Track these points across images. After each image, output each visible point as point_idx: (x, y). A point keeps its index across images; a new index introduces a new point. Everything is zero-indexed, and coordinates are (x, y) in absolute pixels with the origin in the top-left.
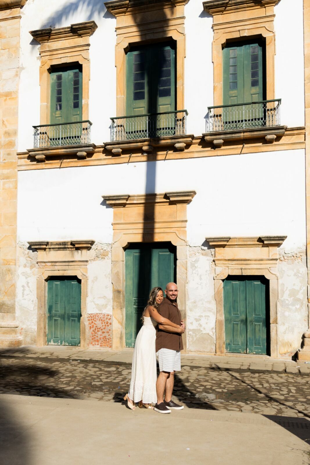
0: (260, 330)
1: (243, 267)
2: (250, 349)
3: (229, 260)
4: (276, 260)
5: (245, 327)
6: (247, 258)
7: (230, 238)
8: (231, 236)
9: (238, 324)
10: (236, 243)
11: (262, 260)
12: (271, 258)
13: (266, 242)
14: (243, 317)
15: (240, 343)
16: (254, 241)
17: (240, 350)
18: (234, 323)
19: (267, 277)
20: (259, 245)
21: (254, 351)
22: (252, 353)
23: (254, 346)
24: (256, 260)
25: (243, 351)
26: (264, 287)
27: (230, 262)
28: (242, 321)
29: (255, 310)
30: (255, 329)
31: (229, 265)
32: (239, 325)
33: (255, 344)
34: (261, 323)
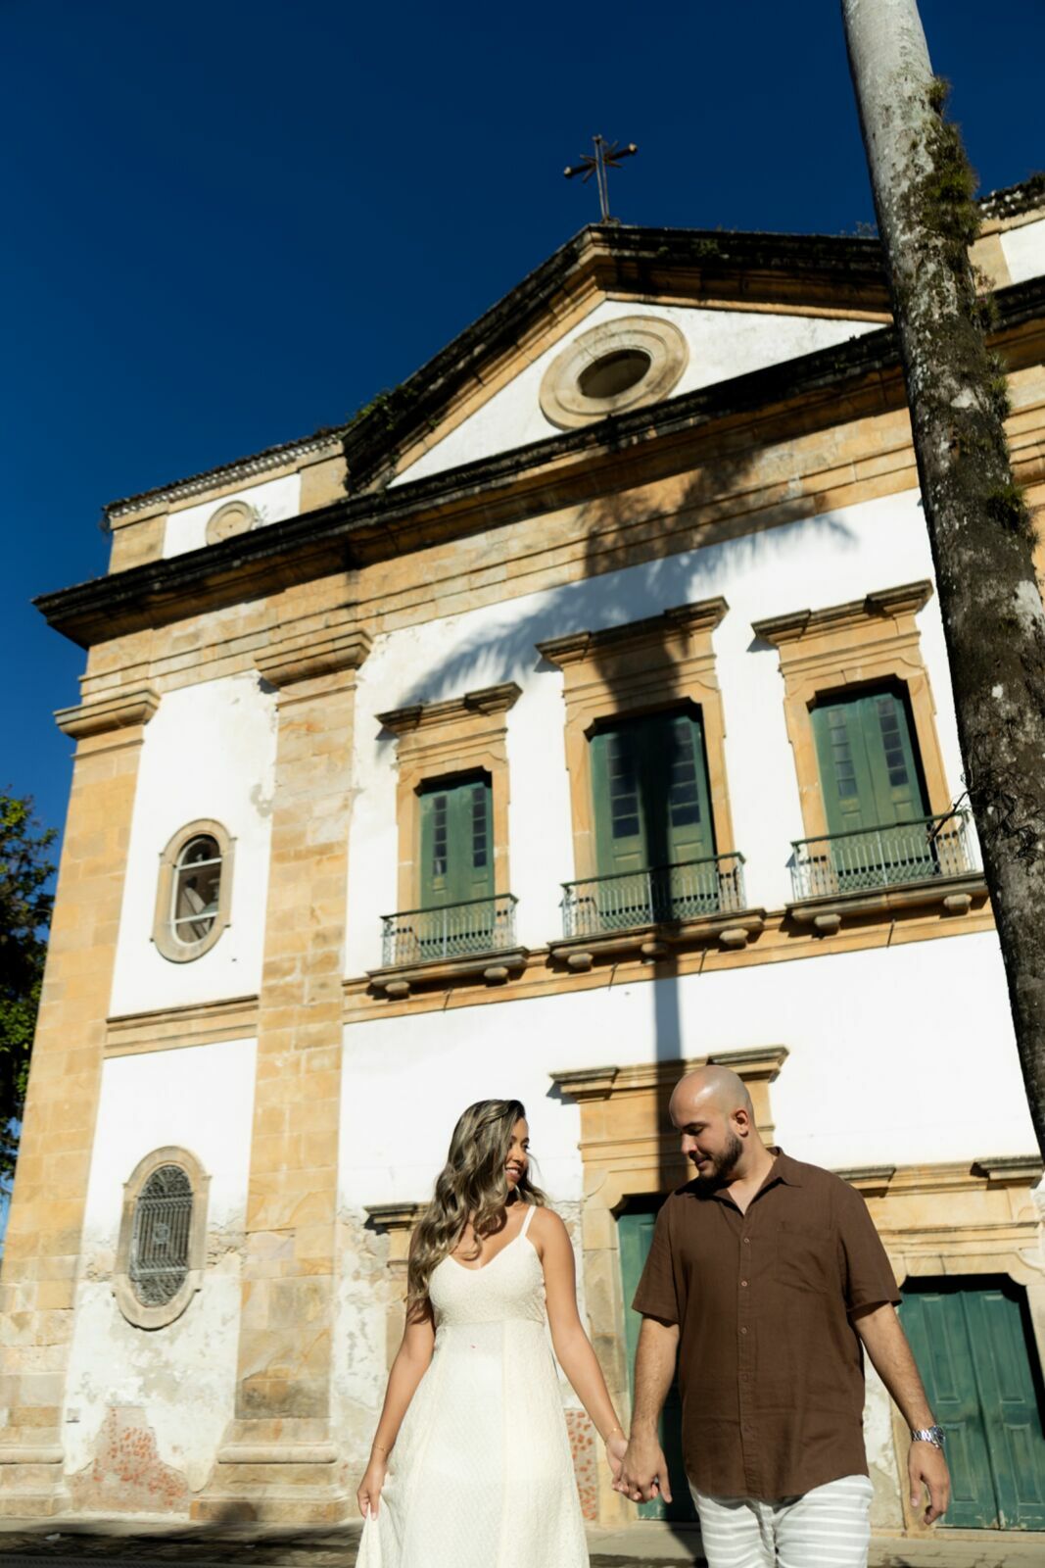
0: (1026, 1449)
1: (946, 1250)
2: (1008, 1515)
3: (901, 1232)
4: (1034, 1224)
5: (980, 1439)
6: (952, 1223)
7: (894, 1170)
8: (898, 1163)
9: (957, 1430)
10: (913, 1183)
11: (992, 1227)
12: (1017, 1220)
13: (994, 1176)
14: (970, 1407)
15: (974, 1495)
16: (959, 1174)
17: (979, 1517)
18: (948, 1426)
19: (1018, 1277)
20: (977, 1183)
21: (1022, 1521)
22: (1016, 1528)
23: (1020, 1504)
24: (976, 1229)
25: (989, 1522)
26: (1015, 1308)
27: (905, 1239)
28: (969, 1420)
29: (1002, 1383)
30: (1012, 1445)
31: (906, 1248)
32: (963, 1435)
33: (1023, 1499)
34: (1028, 1426)
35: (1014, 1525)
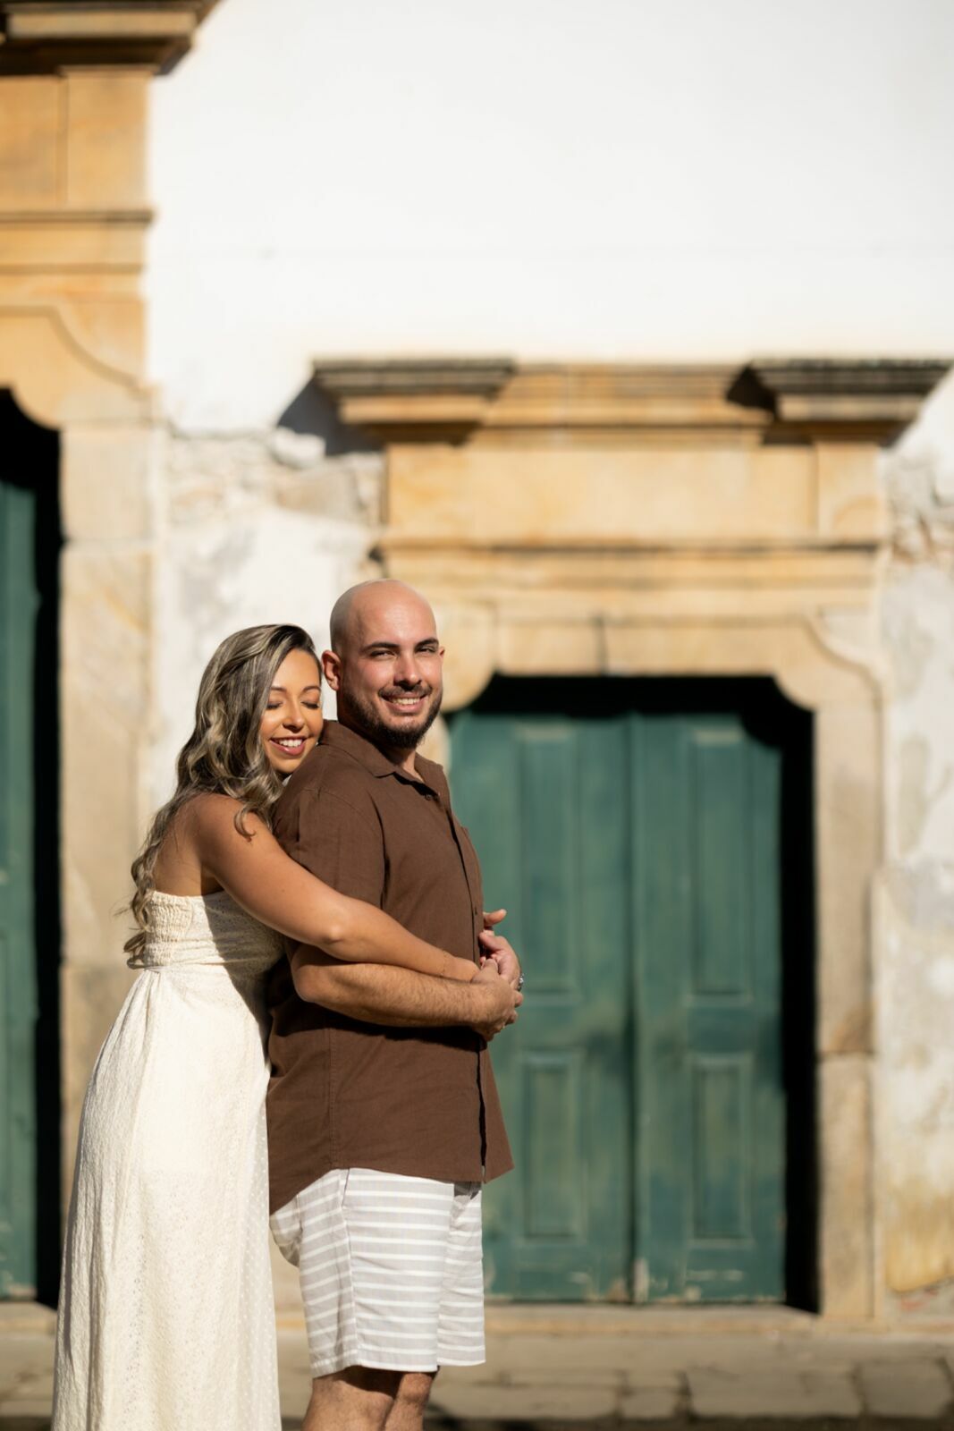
0: (732, 1116)
1: (616, 604)
2: (656, 1271)
3: (500, 549)
4: (868, 548)
5: (615, 1091)
6: (644, 528)
7: (508, 369)
8: (525, 346)
9: (557, 1072)
10: (555, 412)
11: (755, 550)
12: (827, 530)
13: (793, 408)
14: (604, 1012)
15: (577, 1225)
16: (699, 396)
17: (580, 1277)
18: (538, 1060)
19: (799, 686)
20: (738, 427)
21: (691, 1283)
22: (673, 1299)
23: (692, 1244)
24: (712, 551)
25: (604, 1286)
26: (767, 767)
27: (506, 569)
28: (595, 1045)
29: (698, 953)
30: (696, 1105)
31: (502, 594)
32: (572, 1082)
33: (701, 1228)
34: (745, 1062)
35: (673, 1289)
